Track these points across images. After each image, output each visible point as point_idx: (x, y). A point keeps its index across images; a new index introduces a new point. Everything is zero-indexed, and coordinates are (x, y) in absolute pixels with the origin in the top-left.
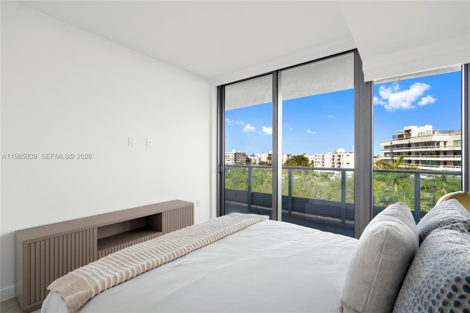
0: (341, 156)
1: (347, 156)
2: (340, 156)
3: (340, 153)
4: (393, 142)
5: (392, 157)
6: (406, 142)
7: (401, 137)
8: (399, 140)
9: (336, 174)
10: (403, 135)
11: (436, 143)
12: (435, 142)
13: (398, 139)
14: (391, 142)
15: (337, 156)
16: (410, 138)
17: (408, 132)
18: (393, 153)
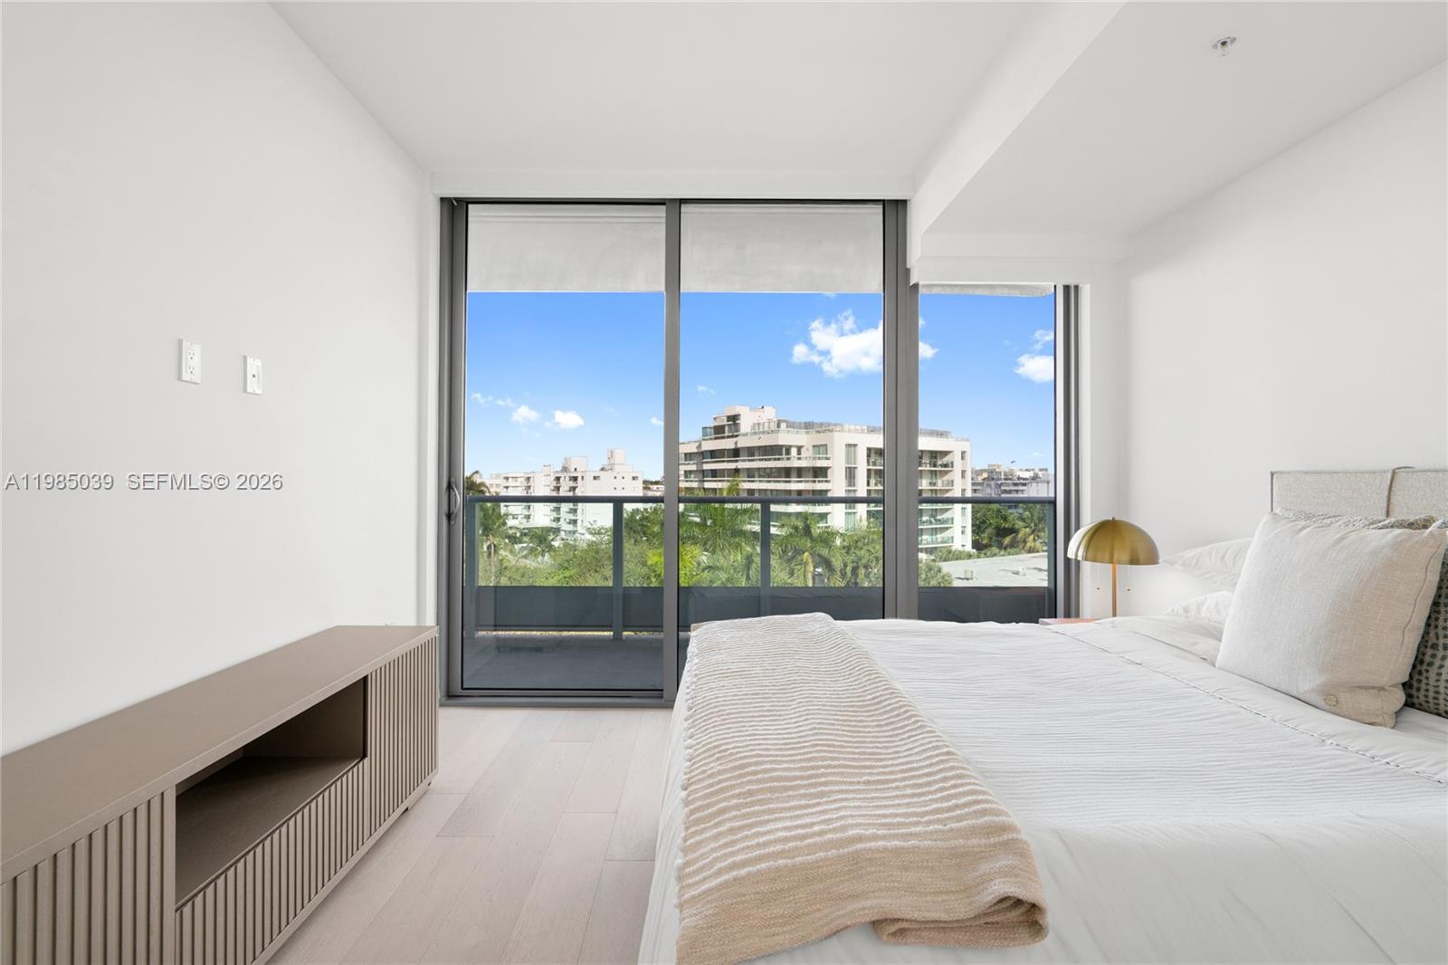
0: (579, 479)
1: (595, 478)
2: (575, 479)
3: (576, 469)
4: (703, 443)
5: (700, 481)
6: (728, 444)
7: (719, 430)
8: (716, 438)
9: (565, 531)
10: (724, 426)
11: (784, 449)
12: (782, 446)
13: (713, 436)
14: (697, 444)
15: (567, 479)
16: (737, 436)
17: (734, 419)
18: (703, 471)
